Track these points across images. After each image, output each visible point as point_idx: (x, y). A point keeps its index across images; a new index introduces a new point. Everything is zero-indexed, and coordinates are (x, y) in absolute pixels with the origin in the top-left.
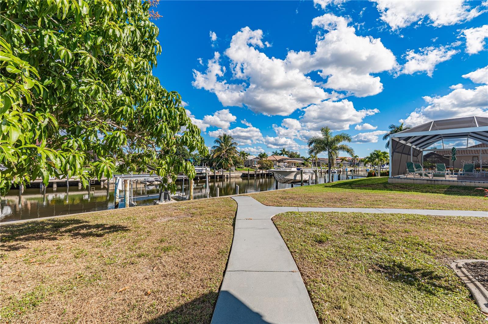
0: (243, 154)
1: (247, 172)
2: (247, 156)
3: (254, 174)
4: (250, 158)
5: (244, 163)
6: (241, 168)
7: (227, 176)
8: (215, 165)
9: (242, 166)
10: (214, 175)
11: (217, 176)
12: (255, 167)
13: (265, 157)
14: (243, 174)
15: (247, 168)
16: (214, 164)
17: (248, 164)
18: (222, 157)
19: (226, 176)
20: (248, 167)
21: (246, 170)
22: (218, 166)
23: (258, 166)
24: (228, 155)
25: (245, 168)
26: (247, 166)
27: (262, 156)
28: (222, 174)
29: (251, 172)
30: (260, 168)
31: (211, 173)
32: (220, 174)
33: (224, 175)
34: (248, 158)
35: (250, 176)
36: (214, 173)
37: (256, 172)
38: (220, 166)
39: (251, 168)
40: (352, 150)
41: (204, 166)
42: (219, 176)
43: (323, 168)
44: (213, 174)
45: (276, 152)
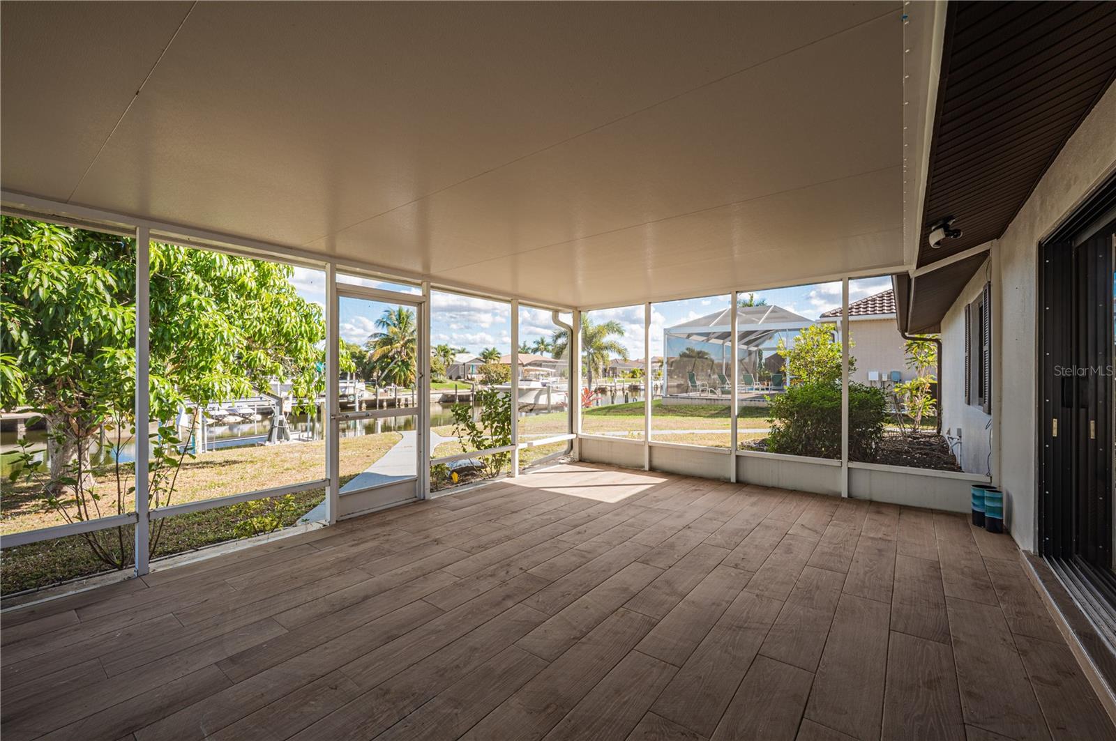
0: (445, 352)
1: (452, 392)
2: (454, 354)
3: (469, 396)
4: (461, 359)
5: (448, 371)
6: (441, 382)
7: (406, 400)
8: (378, 377)
9: (441, 378)
10: (376, 400)
11: (382, 401)
12: (472, 379)
13: (493, 356)
14: (445, 395)
15: (453, 383)
16: (375, 374)
17: (457, 373)
18: (393, 358)
19: (403, 402)
20: (456, 379)
21: (450, 387)
22: (384, 379)
23: (479, 377)
24: (407, 354)
25: (449, 382)
26: (454, 378)
27: (487, 356)
28: (393, 396)
29: (464, 391)
30: (484, 382)
31: (368, 396)
32: (389, 397)
33: (399, 400)
34: (455, 359)
35: (460, 400)
36: (376, 394)
37: (473, 391)
38: (390, 379)
39: (463, 382)
40: (626, 349)
41: (351, 378)
42: (387, 400)
43: (618, 381)
44: (374, 397)
45: (525, 346)
